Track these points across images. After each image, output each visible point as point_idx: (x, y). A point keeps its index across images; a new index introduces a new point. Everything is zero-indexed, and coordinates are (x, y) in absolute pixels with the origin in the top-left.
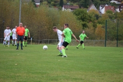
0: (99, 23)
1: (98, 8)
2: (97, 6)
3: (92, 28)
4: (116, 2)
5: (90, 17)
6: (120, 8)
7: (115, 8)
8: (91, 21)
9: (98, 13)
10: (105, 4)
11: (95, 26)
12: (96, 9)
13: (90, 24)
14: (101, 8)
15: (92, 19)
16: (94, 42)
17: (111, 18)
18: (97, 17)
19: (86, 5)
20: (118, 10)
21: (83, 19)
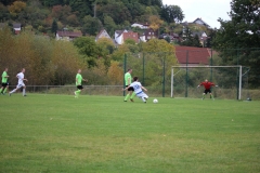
0: (115, 59)
1: (112, 35)
2: (111, 33)
3: (103, 67)
4: (141, 26)
5: (101, 50)
6: (147, 35)
7: (139, 36)
8: (100, 55)
9: (112, 43)
10: (123, 29)
11: (107, 64)
12: (108, 37)
13: (100, 61)
14: (116, 35)
15: (103, 53)
16: (106, 88)
17: (132, 50)
18: (111, 49)
19: (93, 31)
20: (143, 39)
21: (88, 53)
